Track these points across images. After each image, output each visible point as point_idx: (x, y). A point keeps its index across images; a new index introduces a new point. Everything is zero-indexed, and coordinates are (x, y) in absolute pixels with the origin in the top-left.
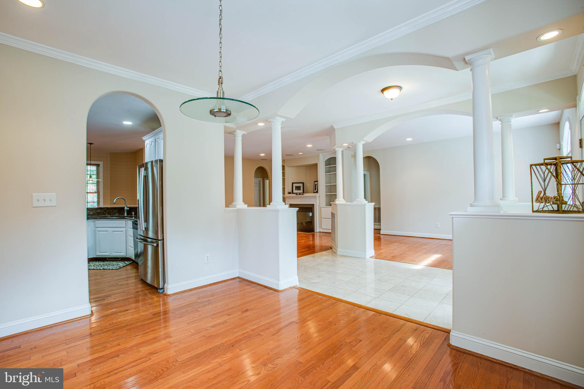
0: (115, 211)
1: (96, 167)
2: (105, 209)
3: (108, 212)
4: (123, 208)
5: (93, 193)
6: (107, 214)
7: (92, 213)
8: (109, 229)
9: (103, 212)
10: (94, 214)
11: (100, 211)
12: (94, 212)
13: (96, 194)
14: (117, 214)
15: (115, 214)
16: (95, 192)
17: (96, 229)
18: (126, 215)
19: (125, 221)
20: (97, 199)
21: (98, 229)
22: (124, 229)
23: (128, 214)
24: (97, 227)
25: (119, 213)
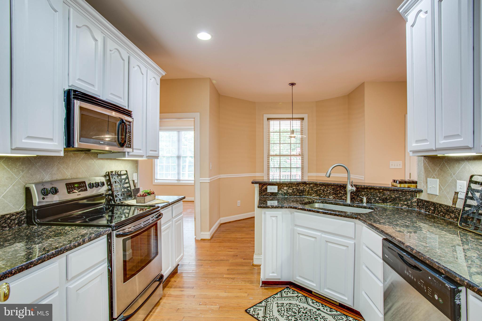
0: (327, 190)
1: (300, 122)
2: (311, 185)
3: (316, 191)
4: (343, 187)
5: (297, 156)
6: (314, 195)
7: (291, 191)
8: (319, 234)
9: (309, 190)
10: (295, 192)
11: (304, 188)
12: (295, 190)
13: (300, 157)
14: (331, 197)
15: (328, 196)
16: (299, 154)
17: (295, 228)
18: (349, 202)
19: (353, 223)
20: (301, 161)
21: (299, 229)
22: (352, 242)
23: (352, 199)
24: (296, 225)
25: (335, 194)
